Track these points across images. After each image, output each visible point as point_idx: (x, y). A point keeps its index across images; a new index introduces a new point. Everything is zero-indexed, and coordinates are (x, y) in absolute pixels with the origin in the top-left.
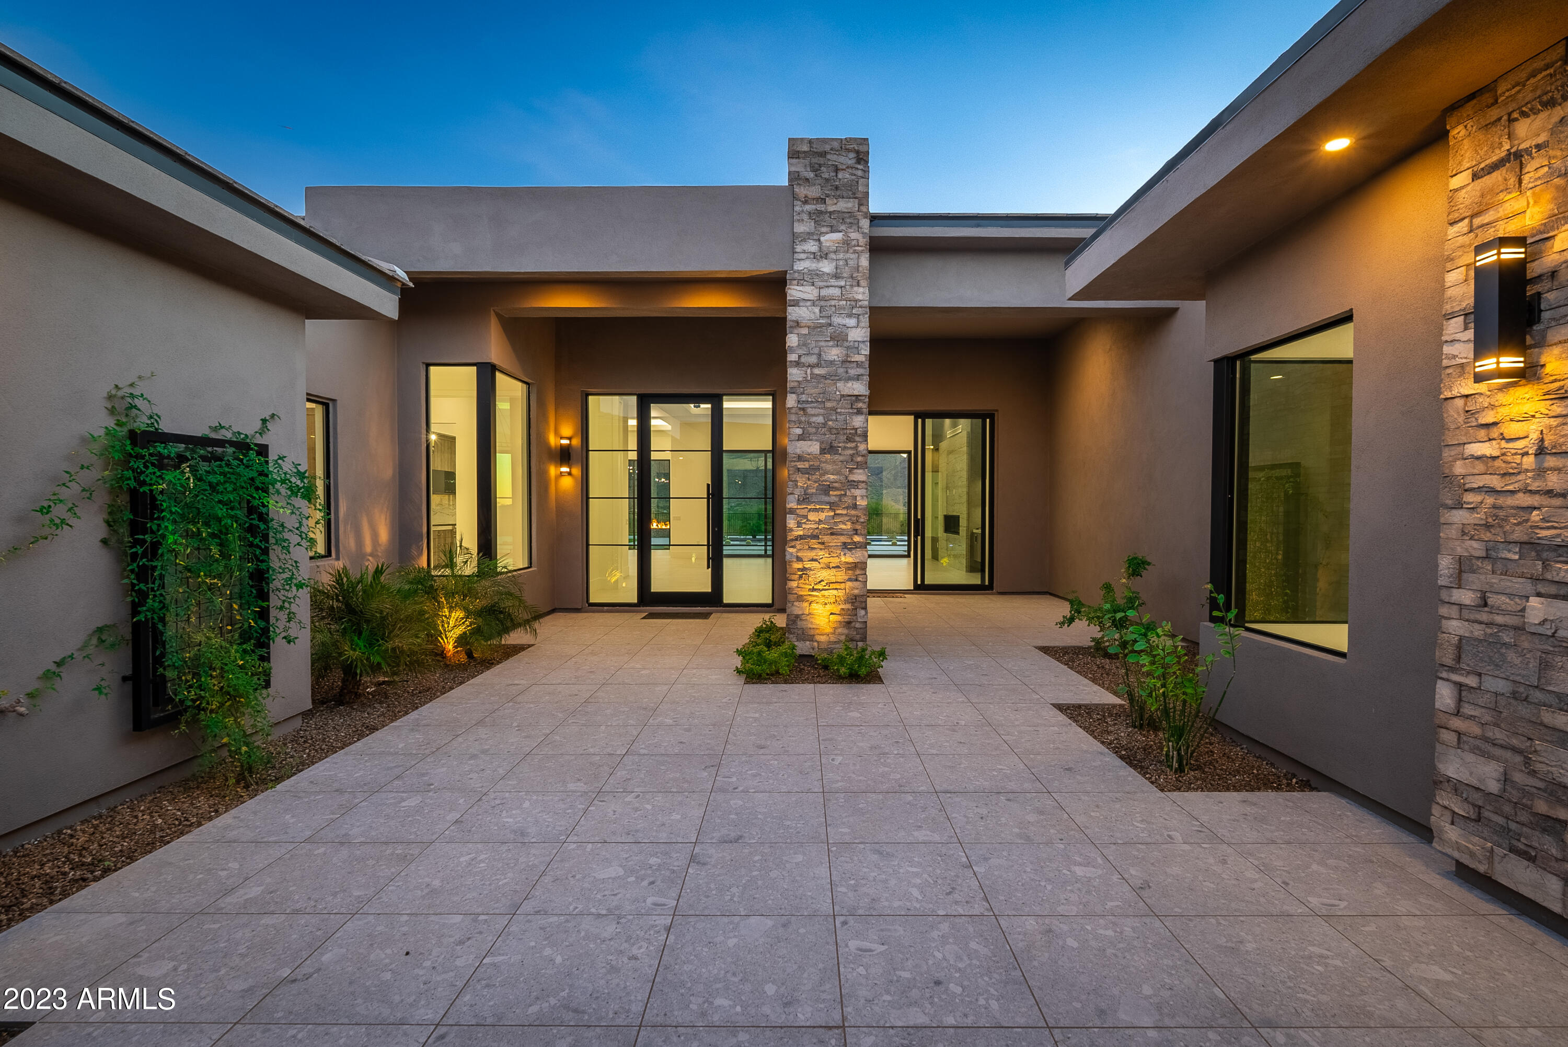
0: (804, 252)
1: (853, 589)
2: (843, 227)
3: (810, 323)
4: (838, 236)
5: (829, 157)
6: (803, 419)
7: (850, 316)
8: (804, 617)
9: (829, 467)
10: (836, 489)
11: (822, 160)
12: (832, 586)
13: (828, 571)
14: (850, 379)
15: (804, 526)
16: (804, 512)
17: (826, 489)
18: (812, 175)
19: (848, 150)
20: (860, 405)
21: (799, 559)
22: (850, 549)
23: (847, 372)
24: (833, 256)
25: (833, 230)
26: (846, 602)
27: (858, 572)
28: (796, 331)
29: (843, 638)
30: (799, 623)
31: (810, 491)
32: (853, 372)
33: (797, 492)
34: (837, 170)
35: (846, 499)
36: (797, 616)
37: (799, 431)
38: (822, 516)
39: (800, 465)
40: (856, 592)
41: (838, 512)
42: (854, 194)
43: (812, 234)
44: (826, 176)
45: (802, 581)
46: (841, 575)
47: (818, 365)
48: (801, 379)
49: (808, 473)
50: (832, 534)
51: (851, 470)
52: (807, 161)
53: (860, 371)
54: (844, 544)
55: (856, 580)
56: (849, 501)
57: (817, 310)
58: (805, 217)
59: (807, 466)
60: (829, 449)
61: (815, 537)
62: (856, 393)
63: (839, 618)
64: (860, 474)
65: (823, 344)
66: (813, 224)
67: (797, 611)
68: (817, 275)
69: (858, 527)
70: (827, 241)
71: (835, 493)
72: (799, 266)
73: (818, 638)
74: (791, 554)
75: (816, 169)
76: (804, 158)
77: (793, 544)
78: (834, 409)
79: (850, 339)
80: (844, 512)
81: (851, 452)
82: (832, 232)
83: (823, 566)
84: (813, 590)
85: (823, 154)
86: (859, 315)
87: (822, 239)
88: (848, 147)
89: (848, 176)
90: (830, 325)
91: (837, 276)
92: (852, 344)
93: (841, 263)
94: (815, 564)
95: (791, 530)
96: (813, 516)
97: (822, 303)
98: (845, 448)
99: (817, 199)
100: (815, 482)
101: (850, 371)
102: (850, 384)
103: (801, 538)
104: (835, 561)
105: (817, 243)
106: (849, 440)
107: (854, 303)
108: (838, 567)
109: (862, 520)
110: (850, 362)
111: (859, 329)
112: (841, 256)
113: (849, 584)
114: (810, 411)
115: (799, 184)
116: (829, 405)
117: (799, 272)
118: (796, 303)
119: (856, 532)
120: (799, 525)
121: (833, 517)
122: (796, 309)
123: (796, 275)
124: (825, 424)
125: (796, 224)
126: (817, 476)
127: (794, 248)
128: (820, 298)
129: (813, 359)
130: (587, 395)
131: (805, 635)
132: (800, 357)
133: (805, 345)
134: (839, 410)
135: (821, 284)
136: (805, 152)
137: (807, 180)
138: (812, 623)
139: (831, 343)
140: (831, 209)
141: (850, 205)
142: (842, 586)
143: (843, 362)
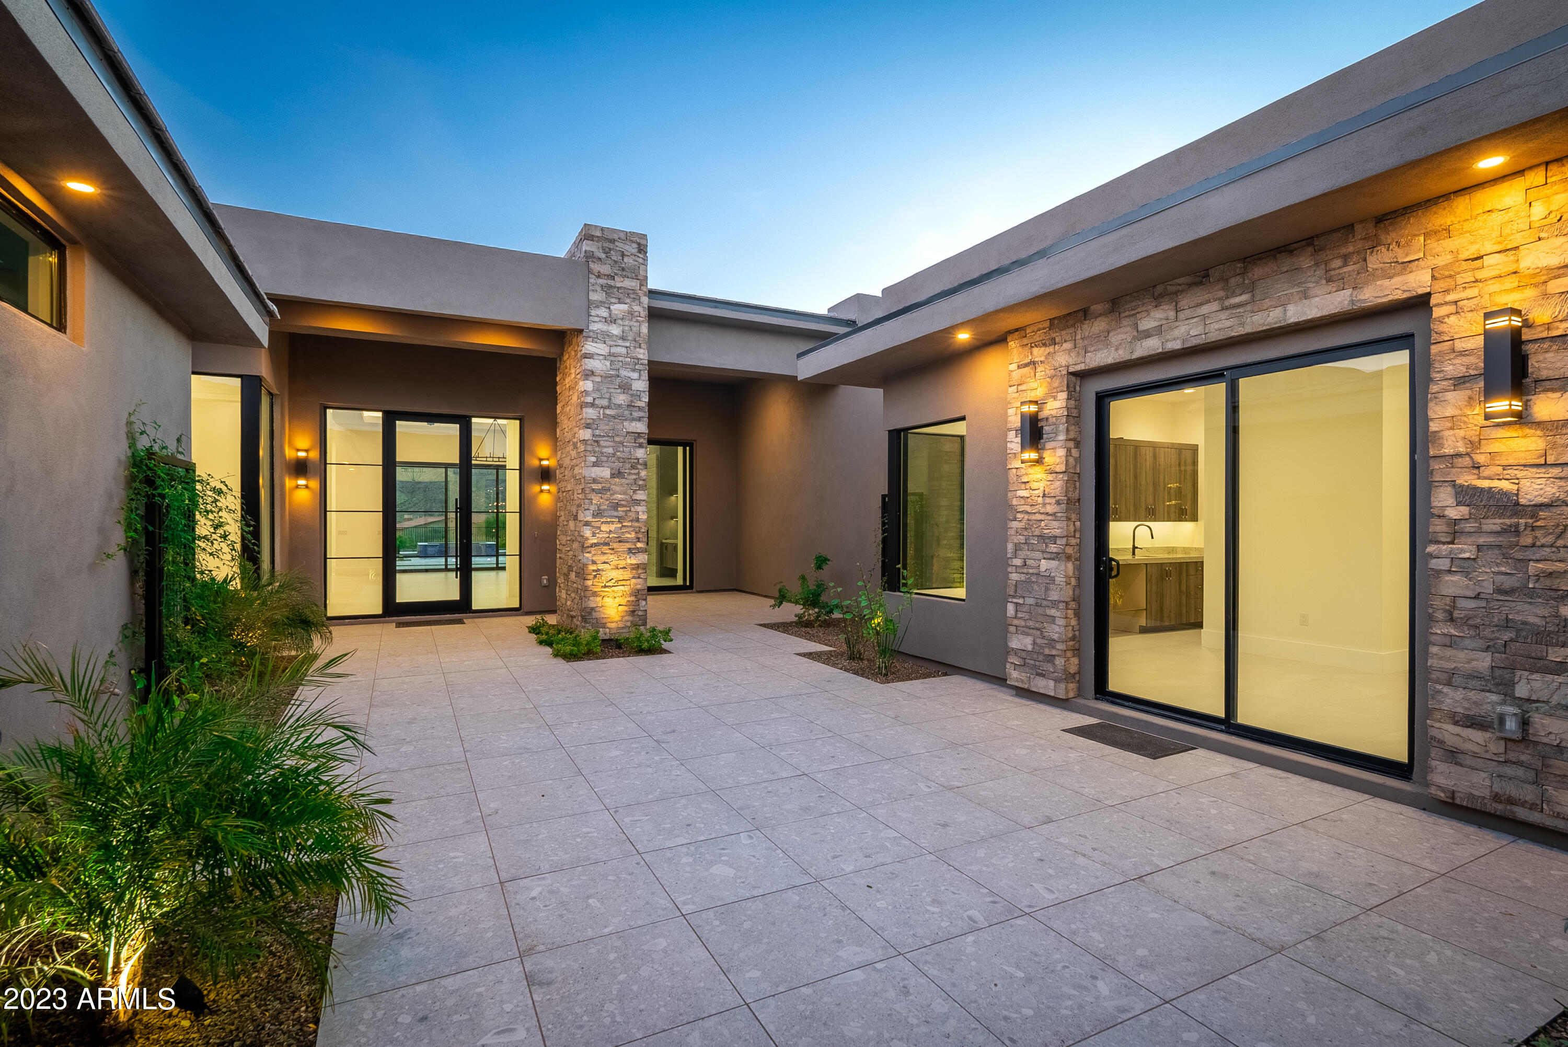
0: (598, 316)
1: (636, 584)
2: (628, 301)
3: (602, 373)
4: (624, 307)
5: (617, 243)
6: (597, 449)
7: (634, 370)
8: (598, 609)
9: (617, 488)
10: (623, 506)
11: (611, 246)
12: (620, 583)
13: (617, 571)
14: (633, 420)
15: (597, 535)
16: (598, 524)
17: (616, 506)
18: (603, 256)
19: (632, 242)
20: (642, 440)
21: (594, 562)
22: (634, 554)
23: (631, 414)
24: (620, 322)
25: (620, 301)
26: (631, 595)
27: (640, 571)
28: (591, 379)
29: (629, 624)
30: (594, 614)
31: (602, 507)
32: (636, 414)
33: (592, 508)
34: (623, 255)
35: (630, 514)
36: (592, 609)
37: (594, 459)
38: (612, 527)
39: (595, 486)
40: (639, 587)
41: (624, 524)
42: (637, 276)
43: (604, 303)
44: (615, 258)
45: (597, 580)
46: (627, 574)
47: (608, 407)
48: (595, 417)
49: (601, 493)
50: (620, 542)
51: (634, 491)
52: (600, 244)
53: (641, 414)
54: (630, 549)
55: (639, 578)
56: (633, 515)
57: (608, 363)
58: (599, 289)
59: (600, 487)
60: (617, 474)
61: (607, 544)
62: (638, 431)
63: (625, 608)
64: (642, 494)
65: (612, 390)
66: (604, 294)
67: (592, 605)
68: (608, 335)
69: (640, 536)
70: (616, 309)
71: (622, 509)
72: (594, 327)
73: (609, 625)
74: (588, 558)
75: (607, 252)
76: (597, 242)
77: (589, 550)
78: (622, 443)
79: (633, 388)
80: (630, 524)
81: (634, 477)
82: (619, 303)
83: (614, 567)
84: (605, 586)
85: (613, 241)
86: (640, 370)
87: (612, 307)
88: (632, 239)
89: (631, 261)
90: (618, 376)
91: (623, 338)
92: (635, 392)
93: (627, 328)
94: (606, 566)
95: (587, 539)
96: (605, 528)
97: (612, 358)
98: (630, 474)
99: (608, 276)
100: (607, 500)
101: (633, 413)
102: (634, 424)
103: (595, 545)
104: (622, 563)
105: (608, 310)
106: (633, 467)
107: (636, 361)
108: (624, 568)
109: (643, 530)
110: (634, 406)
111: (641, 382)
112: (627, 323)
113: (634, 581)
114: (602, 443)
115: (593, 261)
116: (617, 439)
117: (593, 331)
118: (591, 356)
119: (638, 540)
120: (594, 534)
121: (621, 528)
122: (591, 360)
123: (591, 334)
124: (614, 455)
125: (591, 293)
126: (608, 495)
127: (589, 312)
128: (610, 354)
129: (605, 402)
130: (326, 408)
131: (600, 624)
132: (594, 399)
133: (598, 390)
134: (625, 444)
135: (612, 343)
136: (598, 237)
137: (600, 259)
138: (604, 613)
139: (619, 391)
140: (619, 285)
141: (633, 284)
142: (628, 582)
143: (628, 406)
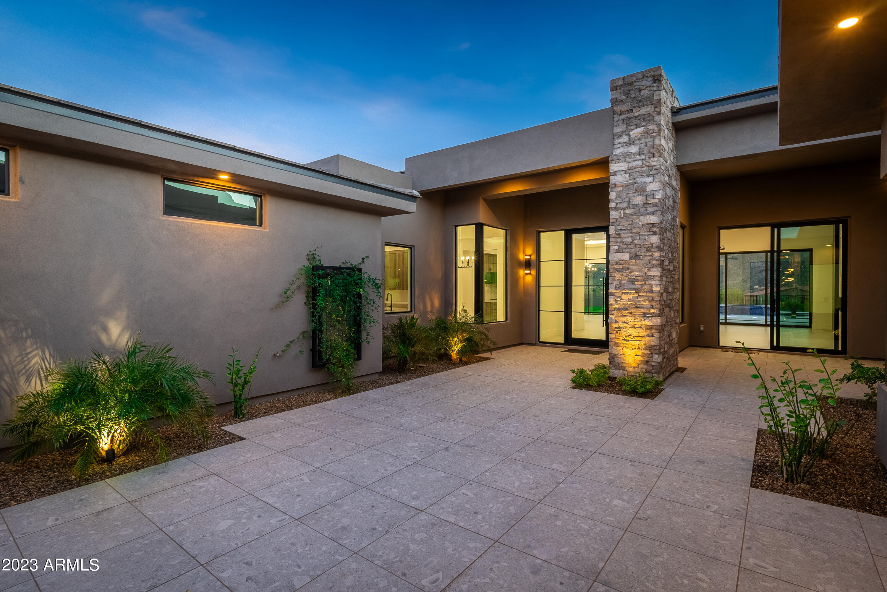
0: (620, 143)
1: (650, 341)
2: (644, 124)
3: (622, 184)
4: (641, 130)
5: (635, 84)
6: (619, 240)
7: (648, 176)
8: (619, 356)
9: (635, 268)
10: (639, 281)
11: (630, 87)
12: (637, 339)
13: (634, 329)
14: (648, 214)
15: (619, 302)
16: (619, 294)
17: (633, 281)
18: (625, 97)
19: (648, 77)
20: (655, 229)
21: (616, 322)
22: (648, 317)
23: (646, 210)
24: (638, 142)
25: (638, 126)
26: (645, 349)
27: (653, 331)
28: (614, 190)
29: (644, 370)
30: (616, 359)
31: (623, 282)
32: (650, 210)
33: (615, 283)
34: (640, 90)
35: (645, 286)
36: (615, 355)
37: (616, 247)
38: (630, 297)
39: (617, 267)
40: (652, 343)
41: (640, 294)
42: (651, 102)
43: (625, 132)
44: (634, 96)
45: (618, 334)
46: (642, 333)
47: (627, 208)
48: (617, 217)
49: (622, 272)
50: (636, 307)
51: (649, 269)
52: (622, 91)
53: (655, 208)
54: (645, 313)
55: (652, 336)
56: (647, 288)
57: (627, 176)
58: (620, 123)
59: (621, 267)
60: (635, 257)
61: (626, 309)
62: (652, 222)
63: (641, 358)
64: (655, 271)
65: (630, 195)
66: (625, 126)
67: (615, 352)
68: (628, 155)
69: (654, 304)
70: (633, 134)
71: (639, 283)
72: (616, 152)
73: (628, 369)
74: (612, 318)
75: (627, 94)
76: (620, 89)
77: (612, 312)
78: (638, 233)
79: (648, 190)
80: (645, 294)
81: (649, 258)
82: (637, 128)
83: (632, 326)
84: (625, 340)
85: (631, 84)
86: (654, 175)
87: (631, 133)
88: (647, 75)
89: (647, 92)
90: (636, 183)
91: (640, 154)
92: (649, 193)
93: (643, 145)
94: (626, 325)
95: (612, 305)
96: (624, 297)
97: (631, 171)
98: (645, 256)
99: (628, 111)
100: (626, 277)
101: (648, 209)
102: (648, 217)
103: (617, 309)
104: (638, 324)
105: (628, 136)
106: (648, 251)
107: (651, 168)
108: (640, 327)
109: (656, 299)
110: (649, 204)
111: (654, 183)
112: (643, 141)
113: (647, 338)
114: (623, 235)
115: (616, 105)
116: (634, 231)
117: (616, 155)
118: (615, 174)
119: (652, 307)
120: (616, 302)
121: (637, 297)
122: (614, 177)
123: (615, 157)
124: (632, 243)
125: (615, 128)
126: (627, 273)
127: (613, 142)
128: (629, 168)
129: (625, 205)
130: (540, 232)
131: (620, 367)
132: (617, 204)
133: (620, 197)
134: (641, 233)
135: (630, 160)
136: (620, 85)
137: (622, 101)
138: (624, 360)
139: (636, 194)
140: (636, 114)
141: (648, 109)
142: (643, 339)
143: (644, 204)
